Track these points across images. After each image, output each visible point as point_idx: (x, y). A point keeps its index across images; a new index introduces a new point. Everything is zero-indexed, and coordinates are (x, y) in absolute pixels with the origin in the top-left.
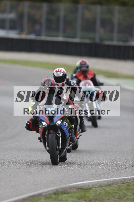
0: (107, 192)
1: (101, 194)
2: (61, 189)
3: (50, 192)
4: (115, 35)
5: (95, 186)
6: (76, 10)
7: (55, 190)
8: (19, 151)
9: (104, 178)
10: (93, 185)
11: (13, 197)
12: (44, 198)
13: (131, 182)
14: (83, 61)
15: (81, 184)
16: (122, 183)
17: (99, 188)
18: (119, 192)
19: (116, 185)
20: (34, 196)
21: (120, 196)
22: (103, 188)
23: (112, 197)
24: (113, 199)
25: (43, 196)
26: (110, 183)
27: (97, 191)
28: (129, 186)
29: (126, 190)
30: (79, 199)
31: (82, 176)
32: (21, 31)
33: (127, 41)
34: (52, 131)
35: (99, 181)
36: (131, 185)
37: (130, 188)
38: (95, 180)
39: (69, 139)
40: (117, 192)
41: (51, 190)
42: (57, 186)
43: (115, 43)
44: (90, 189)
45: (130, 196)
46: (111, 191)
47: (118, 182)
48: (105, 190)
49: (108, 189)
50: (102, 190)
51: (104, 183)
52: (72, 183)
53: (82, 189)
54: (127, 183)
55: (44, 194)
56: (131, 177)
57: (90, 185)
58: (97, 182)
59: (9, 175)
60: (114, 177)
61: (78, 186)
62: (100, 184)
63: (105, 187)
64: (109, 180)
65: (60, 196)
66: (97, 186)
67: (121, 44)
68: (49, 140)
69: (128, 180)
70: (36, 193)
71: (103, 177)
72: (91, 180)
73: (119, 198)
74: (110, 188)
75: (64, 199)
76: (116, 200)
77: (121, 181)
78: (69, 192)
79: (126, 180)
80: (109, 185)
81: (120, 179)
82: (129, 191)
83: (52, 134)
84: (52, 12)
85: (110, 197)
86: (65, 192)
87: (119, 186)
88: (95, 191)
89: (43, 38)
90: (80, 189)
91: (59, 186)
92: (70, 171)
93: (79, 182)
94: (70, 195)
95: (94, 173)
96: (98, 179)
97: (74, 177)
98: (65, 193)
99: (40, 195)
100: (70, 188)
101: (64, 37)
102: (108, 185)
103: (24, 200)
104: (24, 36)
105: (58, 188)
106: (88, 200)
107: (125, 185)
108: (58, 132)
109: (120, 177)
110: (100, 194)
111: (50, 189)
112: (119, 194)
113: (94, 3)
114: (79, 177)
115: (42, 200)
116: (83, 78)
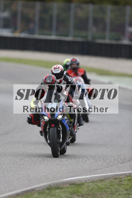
0: (99, 187)
1: (94, 190)
2: (54, 185)
3: (43, 188)
4: (108, 34)
5: (87, 182)
6: (69, 9)
7: (48, 186)
8: (12, 147)
9: (96, 174)
10: (85, 181)
11: (7, 192)
12: (37, 193)
13: (122, 178)
14: (74, 59)
15: (74, 179)
16: (114, 178)
17: (91, 183)
18: (111, 187)
19: (108, 181)
20: (27, 192)
21: (112, 192)
22: (96, 183)
23: (104, 192)
24: (105, 194)
25: (36, 191)
26: (102, 179)
27: (89, 186)
28: (121, 181)
29: (118, 185)
30: (72, 194)
31: (74, 172)
32: (15, 29)
33: (119, 39)
34: (53, 125)
35: (91, 177)
36: (123, 180)
37: (122, 183)
38: (87, 176)
39: (69, 133)
40: (109, 187)
41: (44, 186)
42: (50, 181)
43: (107, 41)
44: (83, 184)
45: (121, 191)
46: (103, 186)
47: (110, 178)
48: (97, 185)
49: (100, 185)
50: (94, 185)
51: (96, 178)
52: (65, 179)
53: (75, 184)
54: (119, 179)
55: (37, 189)
56: (123, 173)
57: (82, 180)
58: (90, 177)
59: (3, 171)
60: (106, 173)
61: (70, 181)
62: (93, 180)
63: (98, 182)
64: (101, 176)
65: (53, 191)
66: (89, 182)
67: (114, 42)
68: (50, 133)
69: (120, 176)
70: (29, 188)
71: (95, 172)
72: (84, 176)
73: (111, 193)
74: (102, 183)
75: (57, 194)
76: (108, 196)
77: (113, 177)
78: (62, 187)
79: (118, 176)
80: (102, 180)
81: (112, 175)
82: (121, 187)
83: (53, 128)
84: (45, 11)
85: (102, 193)
86: (58, 187)
87: (111, 181)
88: (87, 187)
89: (37, 36)
90: (73, 184)
91: (52, 181)
92: (63, 167)
93: (72, 177)
94: (62, 190)
95: (87, 169)
96: (90, 175)
97: (67, 173)
98: (58, 189)
99: (33, 190)
100: (62, 183)
101: (57, 35)
102: (100, 180)
103: (18, 195)
104: (17, 35)
105: (51, 183)
106: (81, 195)
107: (117, 181)
108: (59, 126)
109: (112, 173)
110: (92, 189)
111: (43, 184)
112: (111, 189)
113: (86, 3)
114: (72, 172)
115: (35, 195)
116: (73, 76)
